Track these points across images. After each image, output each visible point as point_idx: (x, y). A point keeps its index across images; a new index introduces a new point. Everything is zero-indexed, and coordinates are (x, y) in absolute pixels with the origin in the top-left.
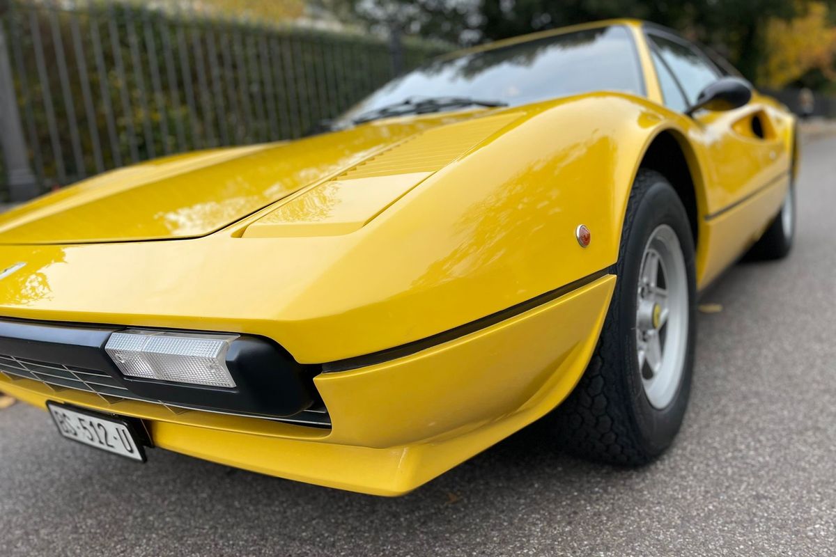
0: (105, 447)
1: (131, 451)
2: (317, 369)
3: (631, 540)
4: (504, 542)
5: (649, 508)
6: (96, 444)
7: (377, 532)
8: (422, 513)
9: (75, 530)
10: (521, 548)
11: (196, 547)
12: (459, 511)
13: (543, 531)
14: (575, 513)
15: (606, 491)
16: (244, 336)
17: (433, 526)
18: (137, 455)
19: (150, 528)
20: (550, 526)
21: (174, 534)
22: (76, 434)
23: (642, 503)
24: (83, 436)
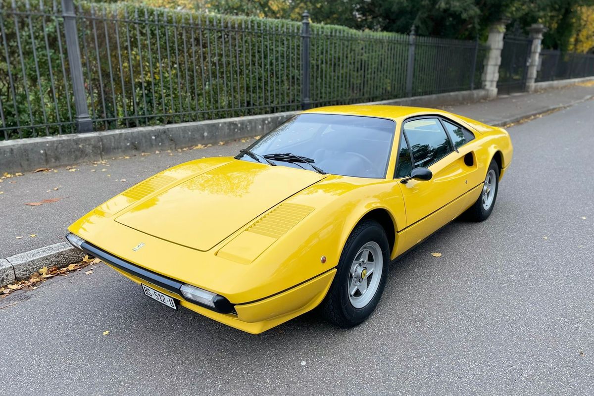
0: (163, 303)
1: (173, 306)
2: (235, 305)
3: (334, 353)
4: (293, 349)
5: (346, 344)
6: (159, 300)
7: (252, 341)
8: (268, 336)
9: (145, 327)
10: (298, 352)
11: (189, 338)
12: (281, 337)
13: (307, 347)
14: (320, 342)
15: (334, 335)
16: (218, 295)
17: (271, 341)
18: (175, 308)
19: (172, 329)
20: (310, 346)
21: (181, 332)
22: (151, 296)
23: (343, 341)
24: (154, 297)
